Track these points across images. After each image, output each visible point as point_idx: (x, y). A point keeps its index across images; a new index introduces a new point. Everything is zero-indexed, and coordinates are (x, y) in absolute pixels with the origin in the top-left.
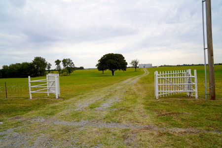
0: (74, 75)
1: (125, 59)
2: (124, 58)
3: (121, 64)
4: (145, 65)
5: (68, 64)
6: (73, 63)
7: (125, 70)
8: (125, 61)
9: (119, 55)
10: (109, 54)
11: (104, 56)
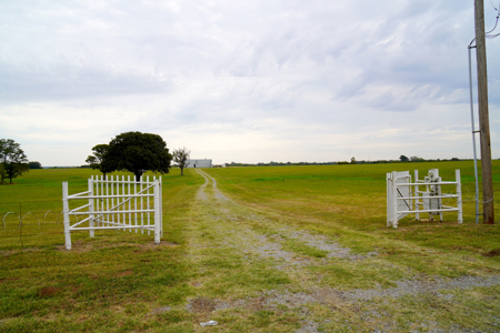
0: (22, 182)
1: (167, 147)
2: (164, 144)
3: (160, 158)
4: (197, 161)
5: (6, 153)
6: (21, 152)
7: (166, 171)
8: (167, 150)
9: (153, 136)
10: (131, 133)
11: (118, 137)
